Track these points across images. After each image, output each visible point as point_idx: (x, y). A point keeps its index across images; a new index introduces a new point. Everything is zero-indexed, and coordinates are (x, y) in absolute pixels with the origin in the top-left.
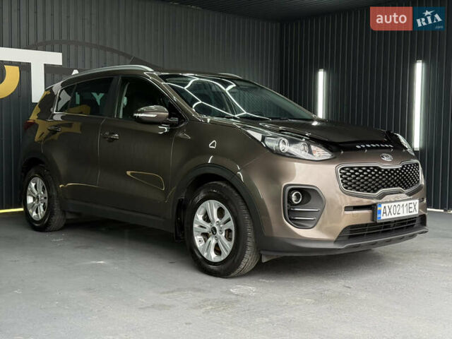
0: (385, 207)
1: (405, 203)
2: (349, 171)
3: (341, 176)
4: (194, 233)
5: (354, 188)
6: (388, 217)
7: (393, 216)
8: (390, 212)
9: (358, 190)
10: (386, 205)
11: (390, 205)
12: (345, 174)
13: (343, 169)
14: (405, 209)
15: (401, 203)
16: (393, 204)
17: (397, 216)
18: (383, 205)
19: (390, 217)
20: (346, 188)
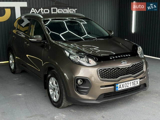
0: (120, 85)
1: (131, 82)
2: (103, 71)
3: (99, 73)
4: (49, 88)
5: (106, 77)
6: (122, 89)
7: (125, 88)
8: (123, 86)
9: (108, 78)
10: (121, 84)
11: (123, 84)
12: (101, 72)
13: (101, 70)
14: (132, 84)
15: (129, 82)
16: (125, 83)
17: (127, 87)
18: (119, 84)
19: (123, 88)
20: (102, 78)
